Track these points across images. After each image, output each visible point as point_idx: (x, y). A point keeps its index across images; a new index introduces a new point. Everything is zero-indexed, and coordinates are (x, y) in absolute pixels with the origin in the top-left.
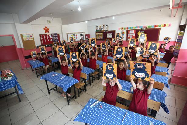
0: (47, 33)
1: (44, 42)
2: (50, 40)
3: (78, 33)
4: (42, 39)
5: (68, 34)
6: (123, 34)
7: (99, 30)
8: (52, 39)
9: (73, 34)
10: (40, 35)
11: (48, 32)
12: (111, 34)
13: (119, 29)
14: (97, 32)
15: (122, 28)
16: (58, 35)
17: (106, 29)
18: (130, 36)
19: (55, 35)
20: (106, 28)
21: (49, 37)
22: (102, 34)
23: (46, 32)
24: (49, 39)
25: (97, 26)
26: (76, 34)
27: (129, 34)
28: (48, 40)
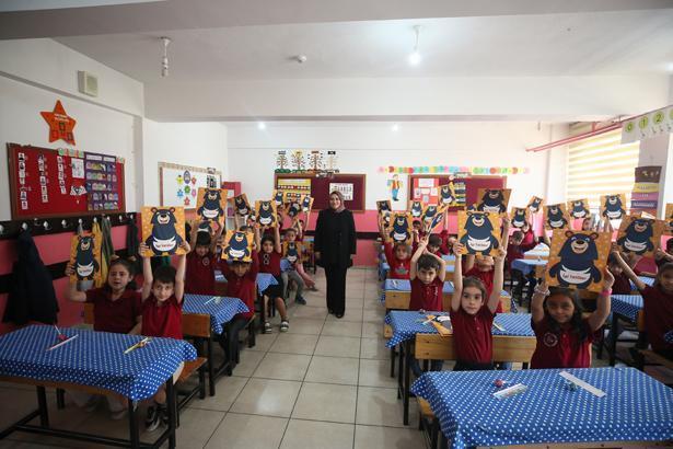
0: (60, 145)
1: (34, 196)
2: (73, 193)
3: (201, 170)
4: (22, 174)
5: (164, 169)
6: (394, 187)
7: (290, 166)
8: (84, 182)
9: (182, 173)
10: (13, 150)
11: (70, 139)
12: (351, 186)
13: (381, 170)
14: (281, 174)
15: (392, 169)
16: (118, 168)
17: (326, 165)
18: (422, 195)
19: (102, 162)
20: (324, 162)
21: (68, 170)
22: (309, 185)
23: (53, 138)
24: (70, 181)
25: (283, 153)
26: (192, 174)
27: (416, 190)
28: (63, 191)
